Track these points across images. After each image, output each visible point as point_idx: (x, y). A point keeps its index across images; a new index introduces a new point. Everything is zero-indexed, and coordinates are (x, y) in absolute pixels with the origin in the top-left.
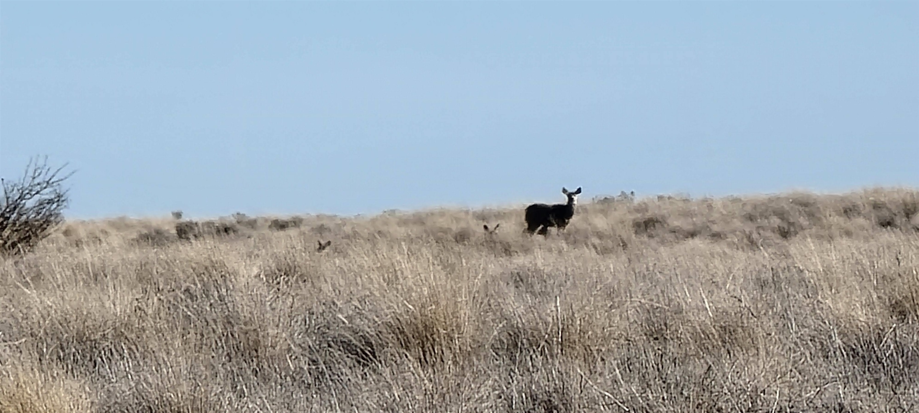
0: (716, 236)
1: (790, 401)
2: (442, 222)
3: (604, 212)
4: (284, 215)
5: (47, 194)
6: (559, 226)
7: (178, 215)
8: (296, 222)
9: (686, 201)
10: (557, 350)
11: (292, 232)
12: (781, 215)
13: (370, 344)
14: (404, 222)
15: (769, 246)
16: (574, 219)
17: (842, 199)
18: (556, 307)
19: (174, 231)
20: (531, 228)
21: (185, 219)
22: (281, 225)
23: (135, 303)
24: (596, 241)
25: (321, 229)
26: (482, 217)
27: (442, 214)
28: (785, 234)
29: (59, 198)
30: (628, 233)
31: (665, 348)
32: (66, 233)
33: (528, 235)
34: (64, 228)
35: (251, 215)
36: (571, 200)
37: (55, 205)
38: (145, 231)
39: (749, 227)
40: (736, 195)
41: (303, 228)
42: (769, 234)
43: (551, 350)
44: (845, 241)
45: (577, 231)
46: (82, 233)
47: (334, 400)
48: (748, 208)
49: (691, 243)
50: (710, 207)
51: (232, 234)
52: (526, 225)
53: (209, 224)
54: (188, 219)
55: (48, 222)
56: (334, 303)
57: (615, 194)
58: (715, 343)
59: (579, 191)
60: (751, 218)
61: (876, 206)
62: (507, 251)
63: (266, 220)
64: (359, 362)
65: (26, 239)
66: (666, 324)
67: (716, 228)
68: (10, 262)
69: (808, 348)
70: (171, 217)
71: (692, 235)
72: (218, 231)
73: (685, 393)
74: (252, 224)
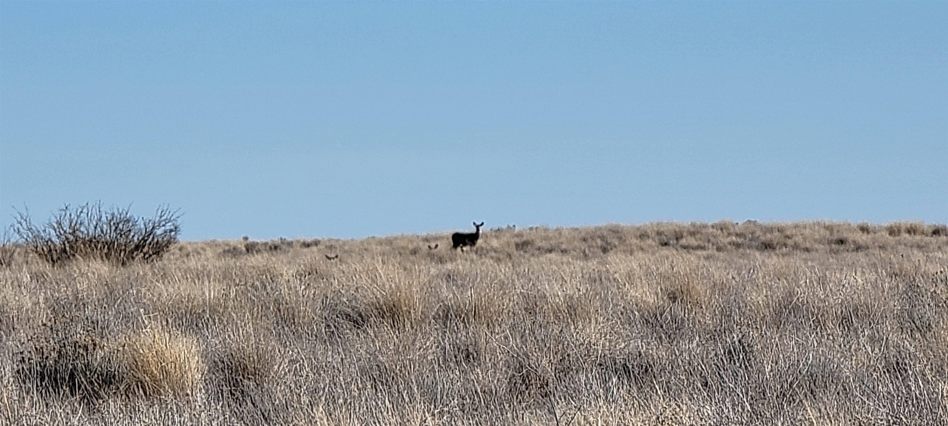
0: (564, 252)
1: (610, 350)
2: (403, 244)
3: (497, 237)
4: (309, 240)
5: (169, 226)
6: (471, 246)
7: (246, 238)
8: (316, 243)
9: (546, 230)
10: (472, 320)
11: (314, 249)
12: (602, 238)
13: (360, 315)
14: (380, 243)
15: (596, 257)
16: (480, 242)
17: (638, 229)
18: (471, 294)
19: (244, 249)
20: (455, 246)
21: (250, 240)
22: (308, 245)
23: (223, 292)
24: (493, 254)
25: (331, 247)
26: (426, 240)
27: (403, 237)
28: (605, 250)
29: (176, 229)
30: (512, 249)
31: (536, 318)
32: (181, 249)
33: (453, 250)
34: (179, 246)
35: (289, 239)
36: (478, 230)
37: (173, 233)
38: (227, 248)
39: (584, 246)
40: (576, 226)
41: (320, 247)
42: (596, 250)
43: (468, 319)
44: (640, 254)
45: (482, 248)
46: (190, 249)
47: (340, 350)
48: (583, 234)
49: (549, 255)
50: (560, 234)
51: (278, 250)
52: (452, 244)
53: (266, 244)
54: (252, 241)
55: (169, 242)
56: (340, 292)
57: (504, 227)
58: (565, 315)
59: (482, 224)
60: (585, 240)
61: (659, 234)
62: (441, 260)
63: (298, 241)
64: (355, 326)
65: (157, 253)
66: (536, 304)
67: (563, 247)
68: (148, 267)
69: (620, 319)
70: (242, 240)
71: (550, 251)
72: (271, 248)
73: (548, 345)
74: (290, 244)
